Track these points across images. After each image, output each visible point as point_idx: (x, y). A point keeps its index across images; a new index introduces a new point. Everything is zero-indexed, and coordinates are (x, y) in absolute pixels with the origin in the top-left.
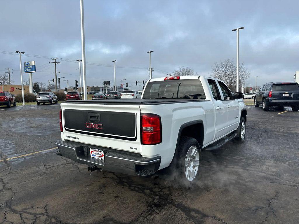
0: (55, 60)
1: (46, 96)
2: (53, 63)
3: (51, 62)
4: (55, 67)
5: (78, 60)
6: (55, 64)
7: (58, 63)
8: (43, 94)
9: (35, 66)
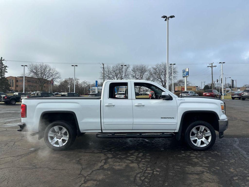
0: (212, 64)
1: (185, 94)
2: (210, 67)
3: (208, 67)
4: (212, 70)
5: (220, 63)
6: (212, 68)
7: (215, 66)
8: (184, 93)
9: (188, 72)
